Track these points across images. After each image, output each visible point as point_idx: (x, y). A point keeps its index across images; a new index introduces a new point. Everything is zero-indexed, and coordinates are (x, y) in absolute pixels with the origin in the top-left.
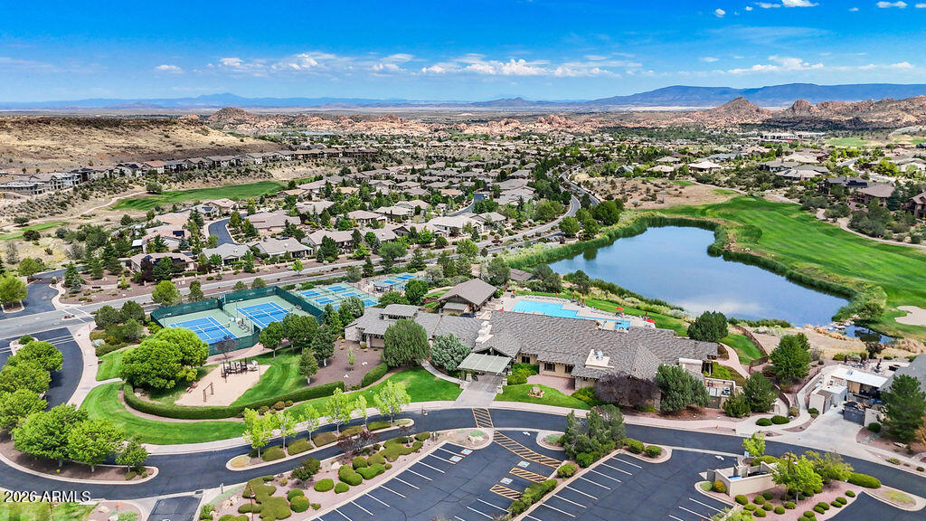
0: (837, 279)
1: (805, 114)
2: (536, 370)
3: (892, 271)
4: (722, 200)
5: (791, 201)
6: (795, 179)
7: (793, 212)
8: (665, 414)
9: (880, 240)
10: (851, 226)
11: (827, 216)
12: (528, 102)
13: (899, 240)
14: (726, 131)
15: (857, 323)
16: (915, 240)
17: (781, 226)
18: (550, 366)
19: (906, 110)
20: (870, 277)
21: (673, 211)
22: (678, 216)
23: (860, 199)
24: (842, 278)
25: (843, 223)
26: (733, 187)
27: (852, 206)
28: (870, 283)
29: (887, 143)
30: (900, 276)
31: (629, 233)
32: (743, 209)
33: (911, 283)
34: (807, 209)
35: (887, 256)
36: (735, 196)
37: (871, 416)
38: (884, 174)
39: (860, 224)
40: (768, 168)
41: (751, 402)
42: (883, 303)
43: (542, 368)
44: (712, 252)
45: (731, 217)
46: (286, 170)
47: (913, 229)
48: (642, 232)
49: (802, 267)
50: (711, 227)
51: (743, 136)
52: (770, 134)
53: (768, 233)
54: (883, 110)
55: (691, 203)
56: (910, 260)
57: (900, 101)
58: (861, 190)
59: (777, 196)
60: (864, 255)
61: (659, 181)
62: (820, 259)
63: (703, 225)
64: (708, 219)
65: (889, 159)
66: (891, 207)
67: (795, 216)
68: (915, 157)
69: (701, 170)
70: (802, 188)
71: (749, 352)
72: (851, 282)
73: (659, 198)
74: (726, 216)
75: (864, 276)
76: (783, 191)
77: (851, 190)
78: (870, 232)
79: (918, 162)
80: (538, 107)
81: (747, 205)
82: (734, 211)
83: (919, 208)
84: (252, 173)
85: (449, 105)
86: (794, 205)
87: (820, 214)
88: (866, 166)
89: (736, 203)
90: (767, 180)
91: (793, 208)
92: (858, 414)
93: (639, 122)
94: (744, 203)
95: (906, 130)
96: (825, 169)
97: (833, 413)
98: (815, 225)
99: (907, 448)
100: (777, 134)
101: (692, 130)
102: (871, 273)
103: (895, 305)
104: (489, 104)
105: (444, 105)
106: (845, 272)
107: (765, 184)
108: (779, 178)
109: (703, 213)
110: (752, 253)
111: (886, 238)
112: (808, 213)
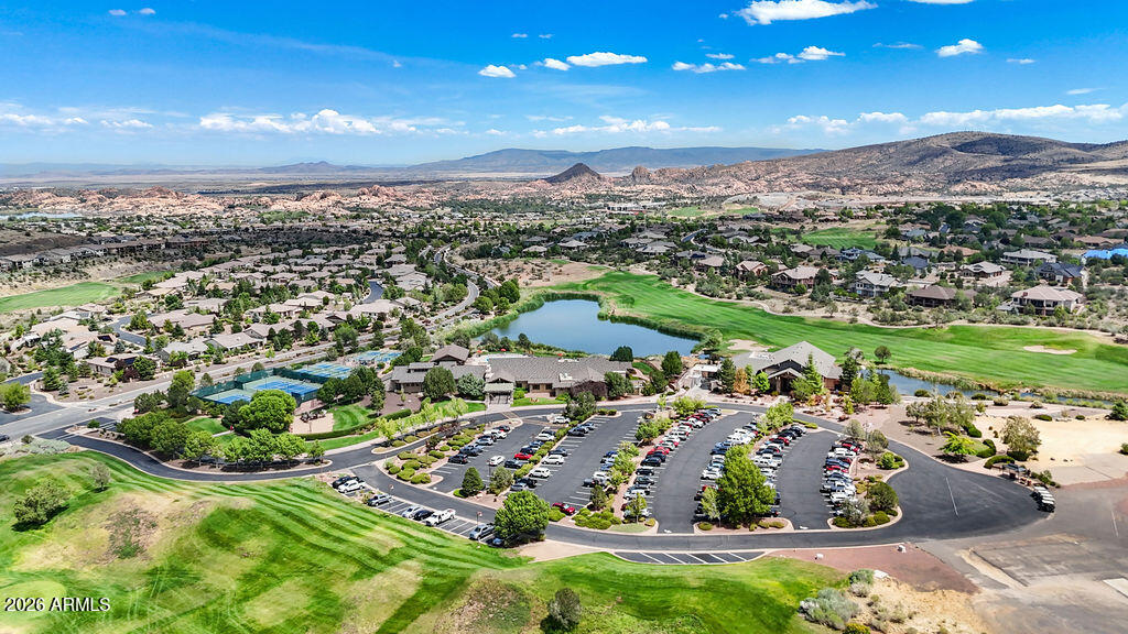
0: (691, 328)
2: (528, 390)
3: (725, 319)
4: (597, 275)
5: (652, 273)
6: (651, 254)
7: (654, 282)
8: (611, 399)
9: (717, 299)
10: (697, 290)
11: (679, 283)
12: (335, 167)
13: (729, 298)
14: (573, 203)
15: (706, 352)
16: (739, 297)
17: (645, 293)
18: (536, 387)
19: (737, 177)
20: (712, 325)
21: (559, 287)
22: (566, 291)
23: (701, 269)
24: (694, 326)
25: (691, 288)
26: (603, 263)
27: (696, 274)
28: (712, 328)
29: (721, 213)
30: (731, 322)
31: (532, 308)
32: (616, 282)
33: (736, 326)
34: (664, 279)
35: (722, 309)
36: (606, 271)
37: (713, 383)
38: (717, 246)
39: (703, 288)
40: (627, 244)
41: (655, 388)
42: (720, 339)
43: (531, 388)
44: (601, 317)
45: (607, 289)
46: (102, 267)
47: (737, 289)
48: (541, 306)
49: (667, 322)
50: (595, 298)
51: (591, 208)
52: (616, 205)
53: (638, 300)
54: (716, 177)
55: (572, 279)
56: (736, 311)
58: (702, 262)
59: (639, 270)
60: (707, 310)
61: (538, 261)
62: (678, 315)
63: (587, 297)
64: (591, 292)
65: (721, 232)
66: (723, 274)
67: (656, 285)
68: (740, 230)
69: (570, 248)
70: (658, 261)
71: (646, 369)
72: (700, 329)
73: (545, 277)
74: (602, 288)
75: (707, 324)
76: (643, 265)
77: (694, 262)
78: (710, 294)
79: (741, 235)
80: (348, 173)
81: (619, 278)
82: (609, 284)
83: (741, 273)
84: (63, 274)
85: (228, 171)
86: (652, 276)
87: (674, 282)
88: (704, 240)
89: (608, 277)
90: (630, 256)
91: (654, 278)
92: (708, 386)
93: (477, 193)
94: (614, 277)
95: (736, 198)
96: (674, 245)
97: (696, 387)
98: (672, 291)
99: (730, 395)
100: (623, 206)
101: (538, 201)
102: (712, 322)
103: (727, 340)
104: (284, 169)
105: (221, 171)
106: (696, 323)
107: (629, 260)
108: (639, 253)
109: (585, 287)
110: (631, 315)
111: (721, 297)
112: (665, 282)
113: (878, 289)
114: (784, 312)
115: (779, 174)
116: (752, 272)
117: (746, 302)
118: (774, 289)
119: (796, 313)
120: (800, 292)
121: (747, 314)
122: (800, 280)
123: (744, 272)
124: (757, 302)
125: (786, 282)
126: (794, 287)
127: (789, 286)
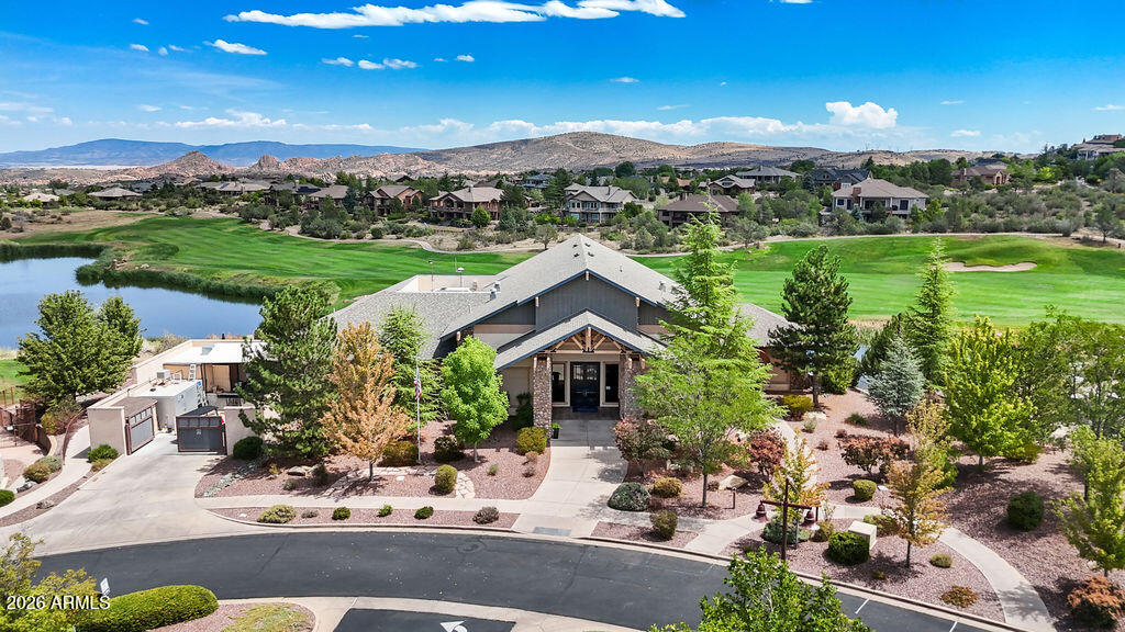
1: (274, 170)
3: (348, 266)
4: (126, 222)
5: (228, 216)
6: (235, 193)
7: (229, 226)
9: (337, 241)
10: (303, 232)
11: (274, 225)
13: (359, 238)
16: (377, 235)
17: (207, 240)
20: (320, 275)
23: (314, 206)
25: (293, 231)
26: (148, 209)
27: (303, 212)
30: (359, 269)
32: (157, 229)
33: (373, 274)
34: (247, 221)
35: (342, 254)
36: (149, 217)
37: (234, 420)
39: (313, 228)
44: (84, 278)
47: (374, 225)
49: (227, 277)
50: (95, 251)
53: (187, 250)
55: (74, 228)
56: (373, 254)
57: (367, 158)
58: (314, 194)
59: (209, 213)
60: (316, 256)
62: (253, 265)
64: (95, 243)
66: (348, 207)
67: (231, 229)
69: (109, 199)
70: (243, 201)
74: (126, 238)
75: (313, 275)
76: (217, 207)
77: (303, 198)
78: (324, 234)
81: (164, 224)
82: (143, 232)
83: (379, 203)
86: (231, 219)
87: (265, 225)
89: (145, 225)
90: (193, 195)
91: (231, 222)
92: (209, 429)
94: (160, 223)
98: (256, 236)
99: (316, 472)
102: (324, 271)
106: (283, 272)
107: (193, 203)
108: (213, 194)
109: (90, 237)
110: (152, 270)
111: (343, 238)
112: (249, 225)
113: (605, 210)
114: (458, 249)
115: (420, 167)
116: (396, 199)
117: (389, 241)
118: (436, 222)
119: (480, 249)
120: (481, 223)
121: (392, 257)
122: (477, 204)
123: (383, 200)
124: (410, 240)
125: (455, 209)
126: (469, 217)
127: (460, 215)
